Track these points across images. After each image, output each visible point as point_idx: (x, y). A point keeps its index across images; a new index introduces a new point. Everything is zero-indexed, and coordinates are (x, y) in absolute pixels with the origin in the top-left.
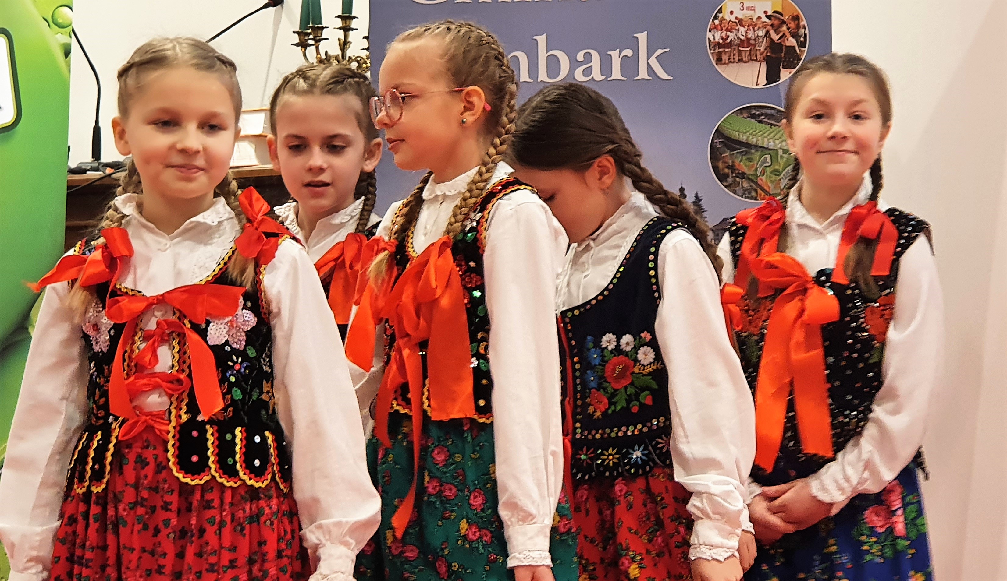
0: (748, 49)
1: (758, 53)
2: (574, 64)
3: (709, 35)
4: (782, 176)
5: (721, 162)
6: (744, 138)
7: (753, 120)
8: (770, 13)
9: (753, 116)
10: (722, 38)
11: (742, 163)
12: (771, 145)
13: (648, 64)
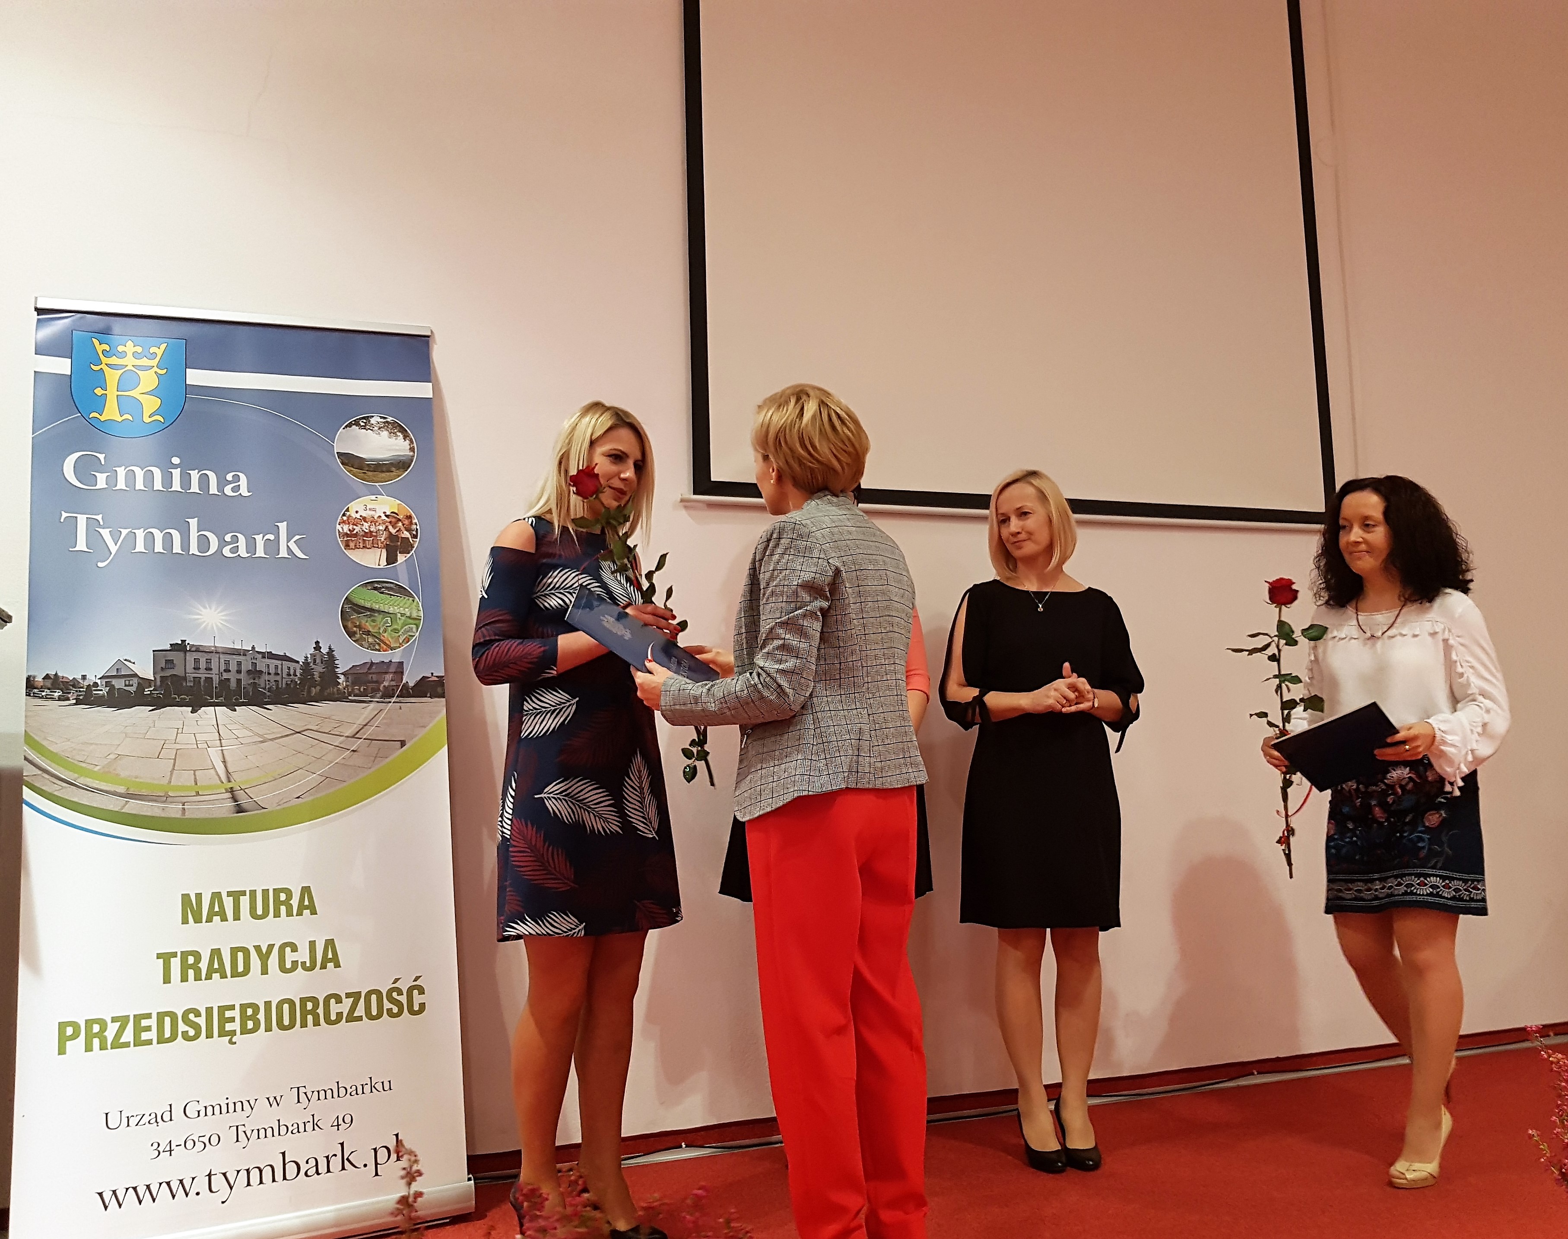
0: (371, 539)
1: (379, 542)
2: (223, 543)
3: (339, 527)
4: (400, 633)
5: (349, 623)
6: (368, 605)
7: (376, 592)
8: (388, 514)
9: (375, 589)
10: (350, 530)
11: (367, 624)
12: (391, 610)
13: (288, 546)
